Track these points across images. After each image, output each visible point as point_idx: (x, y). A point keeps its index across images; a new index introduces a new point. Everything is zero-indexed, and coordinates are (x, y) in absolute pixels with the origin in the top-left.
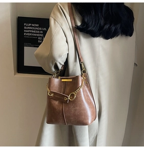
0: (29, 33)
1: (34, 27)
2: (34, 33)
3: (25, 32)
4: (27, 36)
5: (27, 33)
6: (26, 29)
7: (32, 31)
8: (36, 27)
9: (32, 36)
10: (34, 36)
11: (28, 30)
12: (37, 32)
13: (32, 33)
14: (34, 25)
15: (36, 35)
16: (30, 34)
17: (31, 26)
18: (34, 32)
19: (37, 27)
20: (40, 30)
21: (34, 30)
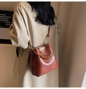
0: (0, 19)
1: (3, 16)
2: (3, 20)
7: (2, 18)
8: (4, 16)
9: (2, 21)
10: (3, 21)
12: (5, 19)
13: (2, 19)
14: (3, 15)
15: (4, 20)
18: (3, 19)
19: (5, 16)
20: (7, 18)
21: (3, 18)
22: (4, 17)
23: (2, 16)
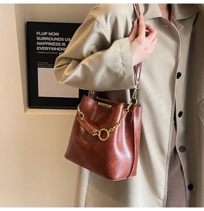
0: (45, 46)
1: (52, 36)
2: (52, 46)
3: (39, 46)
4: (42, 51)
5: (41, 46)
6: (40, 41)
7: (50, 44)
8: (55, 36)
10: (53, 51)
11: (43, 41)
12: (57, 44)
13: (50, 46)
14: (51, 34)
15: (55, 49)
16: (47, 48)
17: (47, 36)
18: (53, 44)
19: (57, 37)
20: (61, 42)
21: (52, 41)
22: (55, 39)
23: (50, 36)
